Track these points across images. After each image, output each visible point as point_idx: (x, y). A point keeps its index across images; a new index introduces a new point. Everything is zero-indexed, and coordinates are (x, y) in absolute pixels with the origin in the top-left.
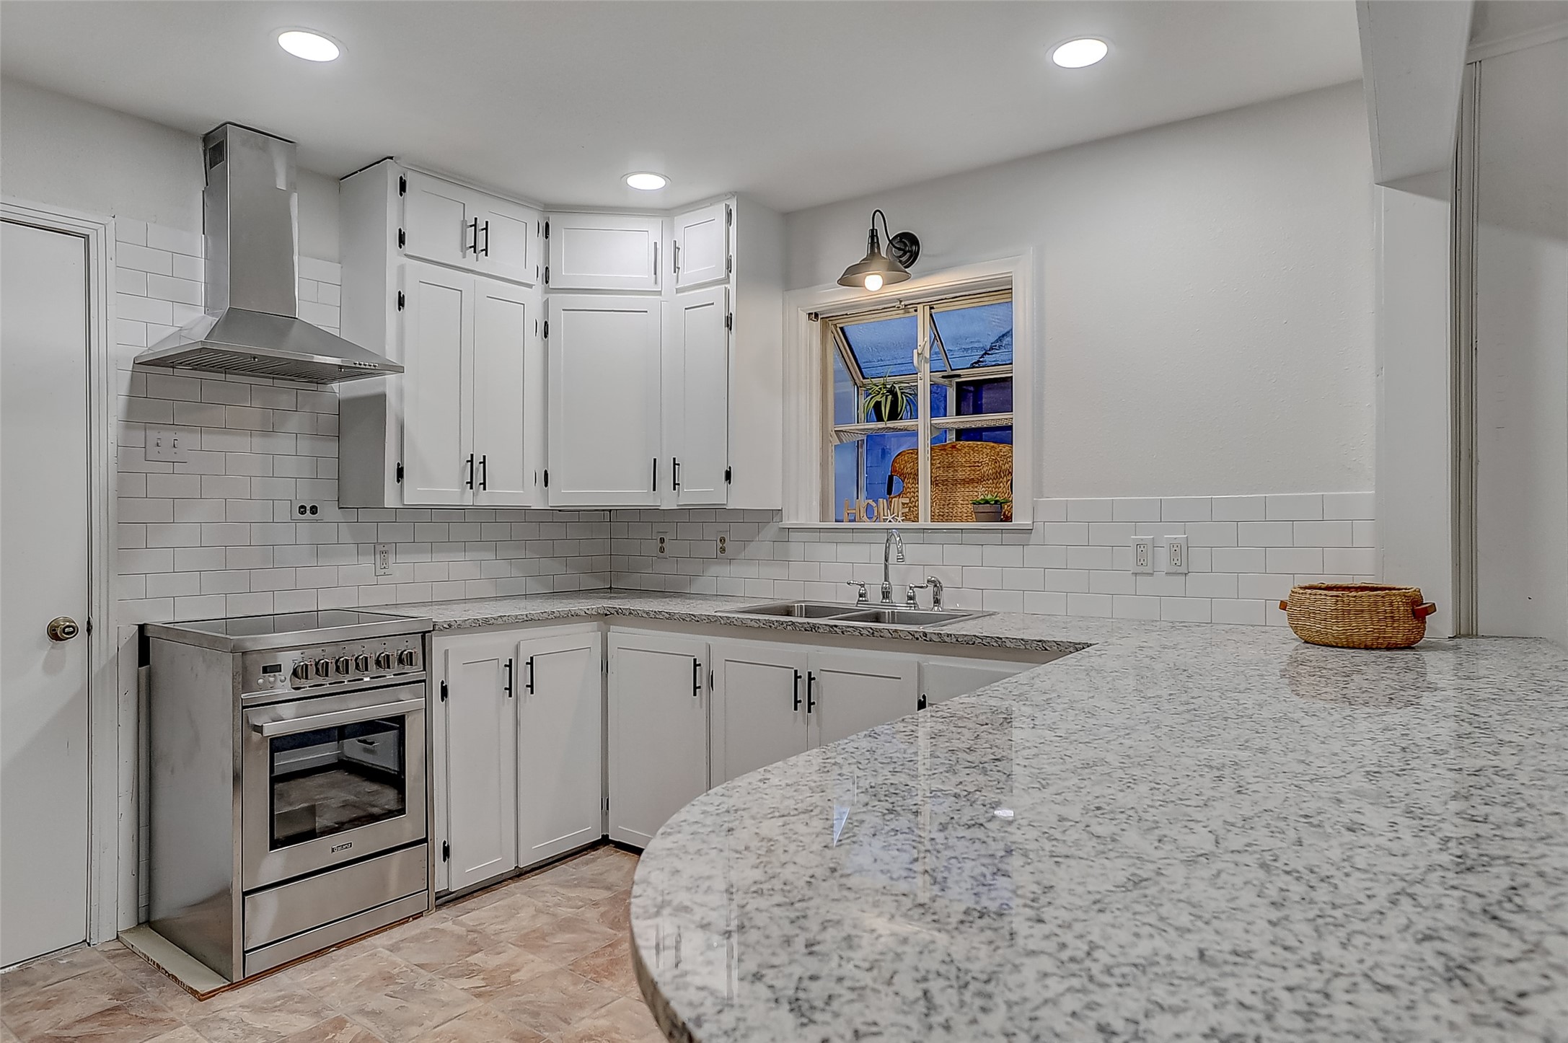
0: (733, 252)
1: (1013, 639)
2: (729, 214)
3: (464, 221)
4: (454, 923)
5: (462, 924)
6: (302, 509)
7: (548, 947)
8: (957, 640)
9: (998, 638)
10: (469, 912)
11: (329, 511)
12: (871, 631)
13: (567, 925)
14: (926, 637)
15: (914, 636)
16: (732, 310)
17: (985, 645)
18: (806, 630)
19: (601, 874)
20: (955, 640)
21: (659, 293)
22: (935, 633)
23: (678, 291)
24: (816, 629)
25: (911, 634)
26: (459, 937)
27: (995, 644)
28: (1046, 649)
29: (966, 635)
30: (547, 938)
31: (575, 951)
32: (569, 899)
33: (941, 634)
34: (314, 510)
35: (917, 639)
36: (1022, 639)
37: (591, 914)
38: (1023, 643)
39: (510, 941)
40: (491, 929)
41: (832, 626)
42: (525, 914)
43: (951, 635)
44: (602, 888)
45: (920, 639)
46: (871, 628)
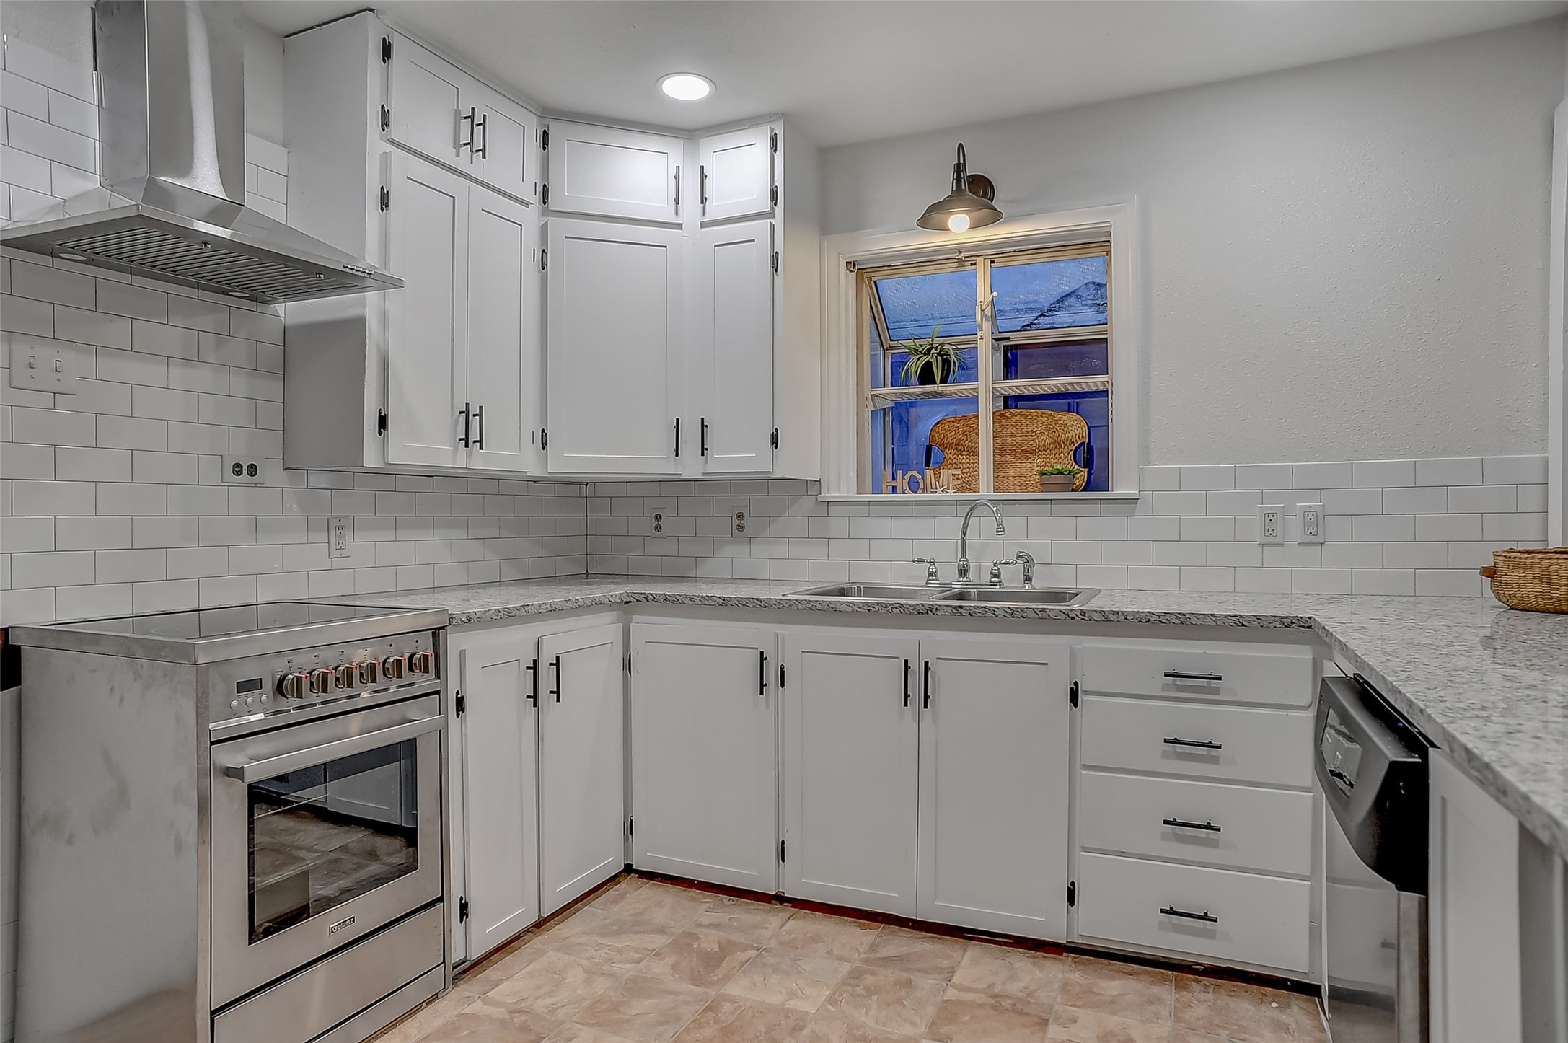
0: (779, 181)
1: (1200, 615)
2: (774, 138)
3: (457, 112)
4: (485, 1002)
5: (497, 1004)
6: (238, 469)
7: (628, 1021)
8: (1126, 619)
9: (1179, 614)
10: (498, 985)
11: (272, 473)
12: (1010, 611)
13: (638, 987)
14: (1084, 615)
15: (1068, 615)
16: (779, 248)
17: (1162, 622)
18: (919, 613)
19: (642, 914)
20: (1123, 618)
21: (679, 226)
22: (1096, 611)
23: (703, 225)
24: (934, 611)
25: (1064, 613)
26: (503, 1023)
27: (1176, 621)
28: (1243, 625)
29: (1138, 612)
30: (621, 1009)
31: (667, 1022)
32: (620, 951)
33: (1104, 612)
34: (253, 470)
35: (1073, 618)
36: (1212, 615)
37: (659, 969)
38: (1214, 619)
39: (573, 1019)
40: (541, 1005)
41: (955, 608)
42: (574, 977)
43: (1118, 612)
44: (652, 932)
45: (1076, 618)
46: (1009, 608)
